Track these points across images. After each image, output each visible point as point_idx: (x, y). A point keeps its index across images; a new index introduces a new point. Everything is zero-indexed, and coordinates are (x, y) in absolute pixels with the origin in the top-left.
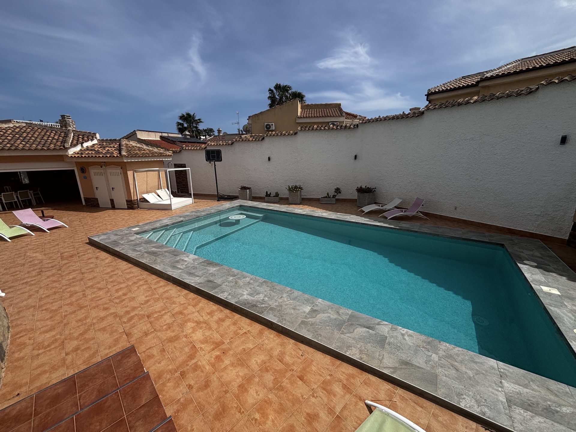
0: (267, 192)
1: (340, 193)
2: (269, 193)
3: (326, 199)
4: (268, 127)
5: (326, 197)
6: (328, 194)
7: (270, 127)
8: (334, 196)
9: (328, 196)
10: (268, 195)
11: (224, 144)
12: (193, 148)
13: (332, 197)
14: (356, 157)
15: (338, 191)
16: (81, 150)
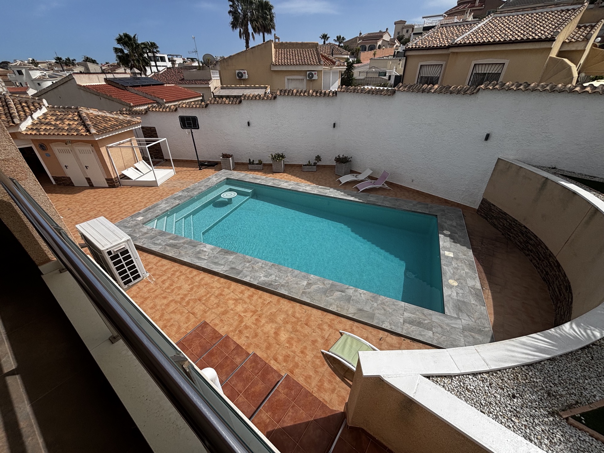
0: (250, 160)
1: (320, 160)
2: (251, 161)
3: (307, 167)
4: (240, 75)
5: (307, 165)
6: (309, 162)
7: (242, 76)
8: (315, 164)
9: (309, 165)
10: (251, 163)
11: (198, 106)
12: (161, 110)
13: (313, 164)
14: (334, 125)
15: (318, 158)
16: (33, 124)
